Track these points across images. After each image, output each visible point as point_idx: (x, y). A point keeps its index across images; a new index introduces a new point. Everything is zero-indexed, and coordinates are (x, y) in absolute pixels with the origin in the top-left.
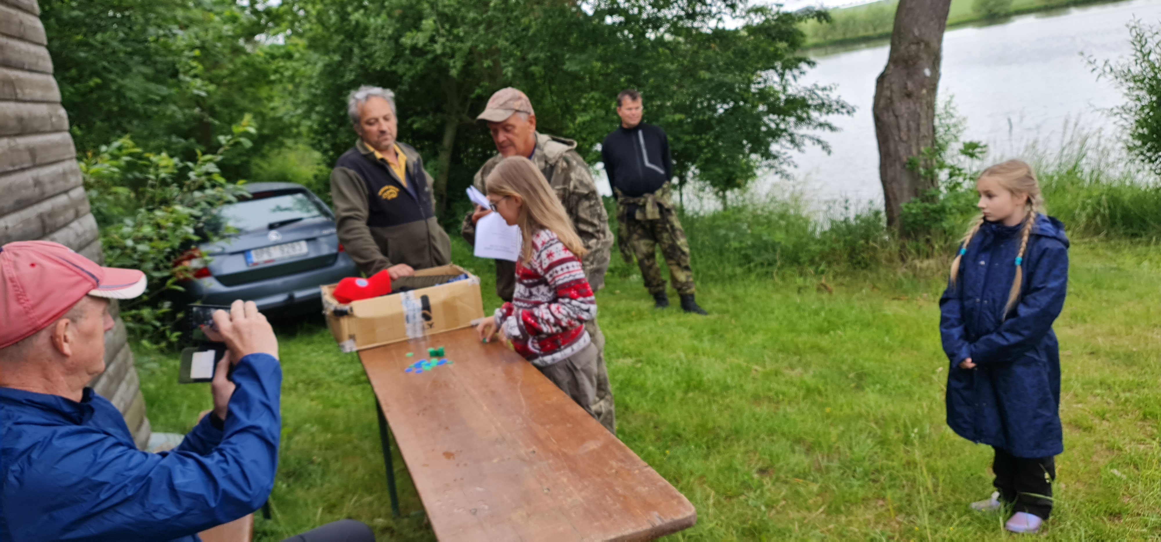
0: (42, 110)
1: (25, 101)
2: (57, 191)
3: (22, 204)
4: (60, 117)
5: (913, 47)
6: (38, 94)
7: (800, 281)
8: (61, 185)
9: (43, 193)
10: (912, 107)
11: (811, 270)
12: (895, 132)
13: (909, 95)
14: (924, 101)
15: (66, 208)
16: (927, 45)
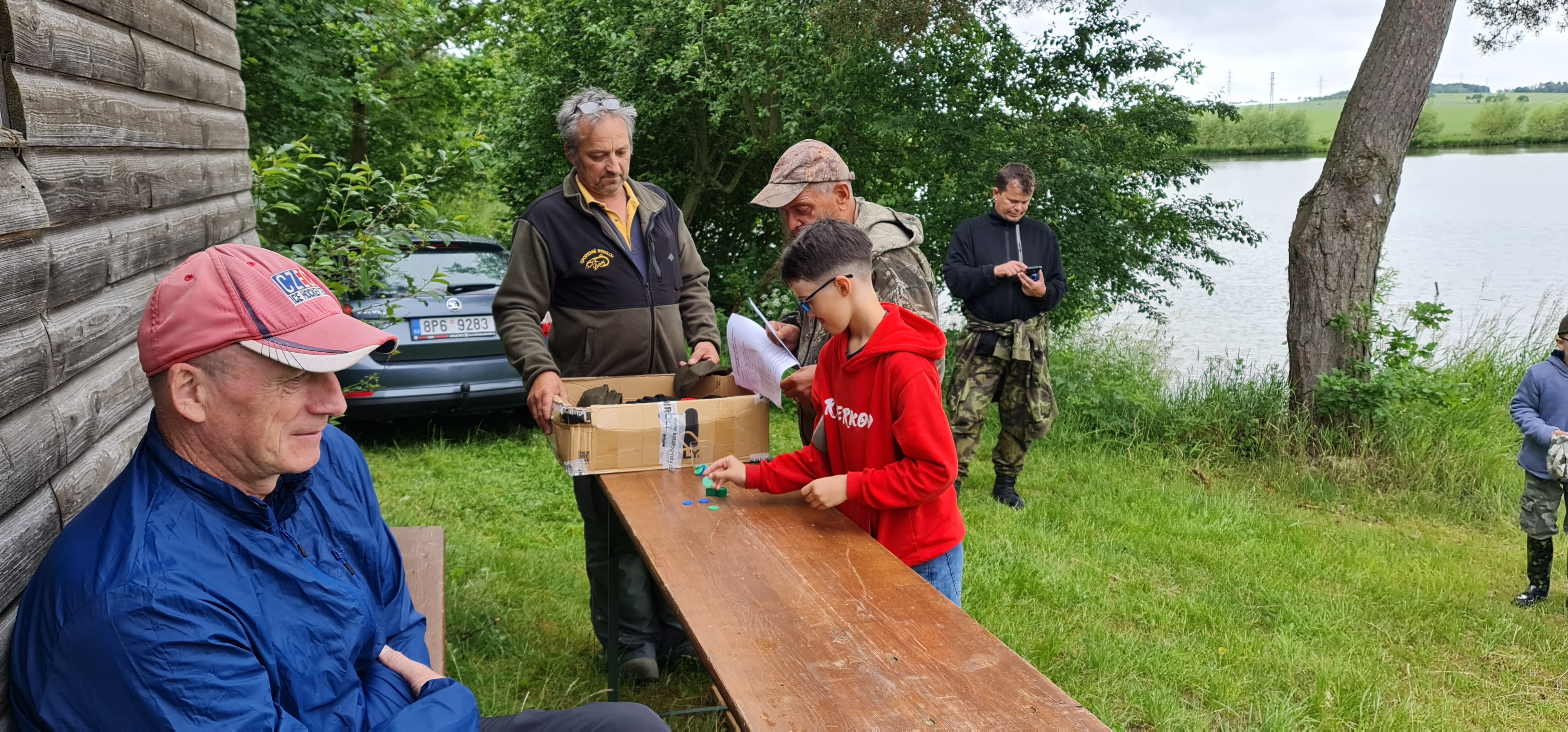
0: (219, 75)
1: (203, 58)
2: (226, 191)
3: (188, 199)
4: (238, 90)
6: (218, 53)
7: (1165, 463)
8: (230, 184)
9: (211, 190)
10: (1349, 243)
11: (1180, 450)
12: (1320, 275)
13: (1347, 228)
14: (1367, 239)
15: (232, 216)
16: (1383, 161)
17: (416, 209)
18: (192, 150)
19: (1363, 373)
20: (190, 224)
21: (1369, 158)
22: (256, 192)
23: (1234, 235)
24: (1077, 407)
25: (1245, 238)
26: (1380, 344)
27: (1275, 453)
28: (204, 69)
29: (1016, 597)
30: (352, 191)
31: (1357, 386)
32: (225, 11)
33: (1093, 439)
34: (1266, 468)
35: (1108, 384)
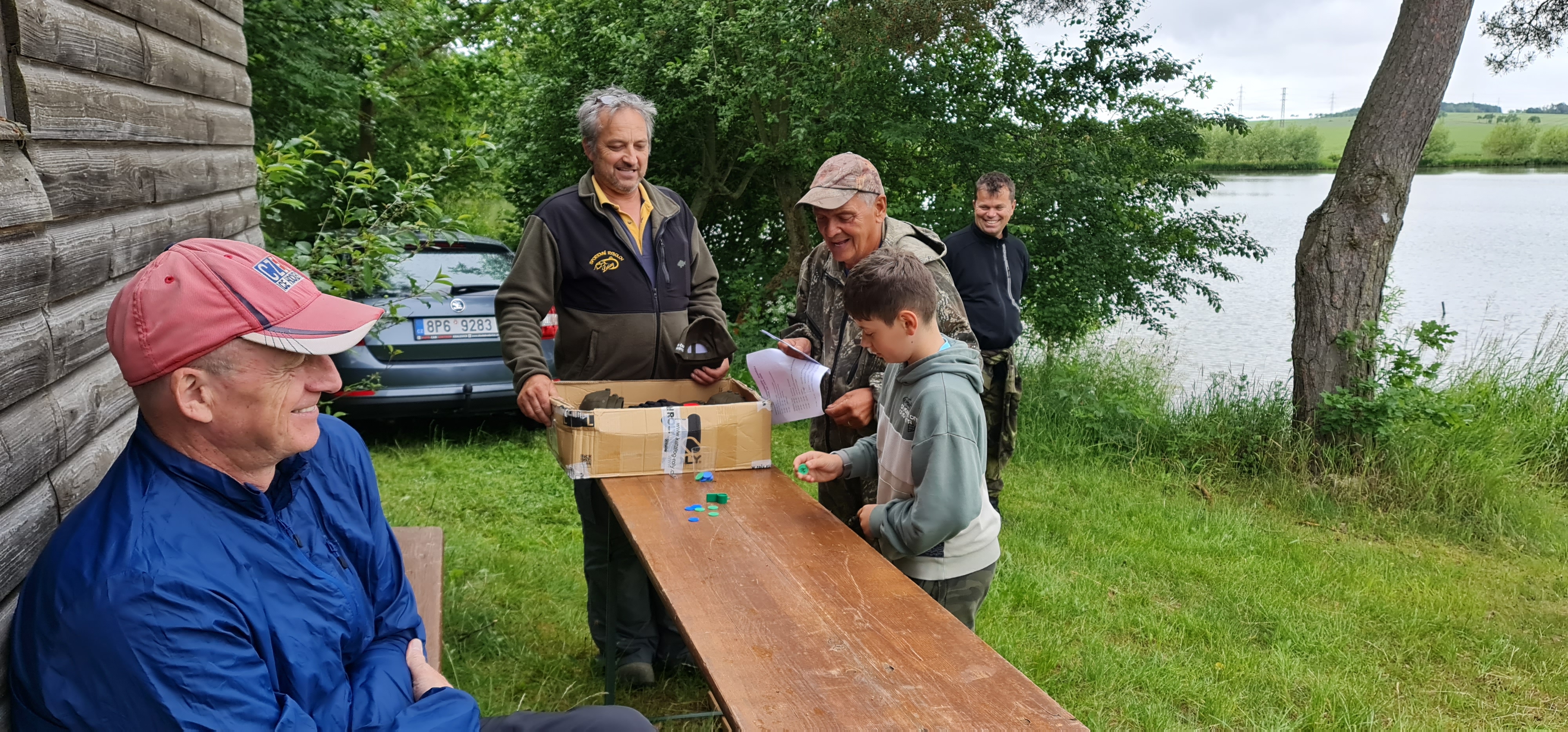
0: (226, 70)
1: (210, 53)
2: (230, 188)
3: (192, 195)
4: (244, 85)
5: (1371, 181)
6: (225, 49)
7: (1166, 478)
8: (235, 180)
9: (215, 185)
10: (1356, 262)
11: (1182, 465)
12: (1326, 293)
13: (1354, 246)
14: (1374, 257)
15: (236, 212)
16: (1391, 180)
17: (421, 207)
18: (197, 146)
19: (1367, 392)
20: (193, 219)
21: (1378, 177)
22: (260, 188)
23: (1240, 250)
24: (1080, 420)
25: (1251, 252)
26: (1384, 363)
27: (1277, 470)
28: (210, 64)
29: (1015, 608)
30: (358, 189)
31: (1360, 405)
32: (233, 6)
33: (1096, 452)
34: (1267, 485)
35: (1111, 398)
